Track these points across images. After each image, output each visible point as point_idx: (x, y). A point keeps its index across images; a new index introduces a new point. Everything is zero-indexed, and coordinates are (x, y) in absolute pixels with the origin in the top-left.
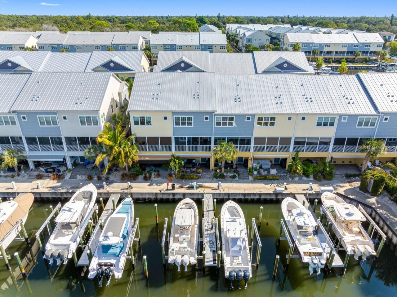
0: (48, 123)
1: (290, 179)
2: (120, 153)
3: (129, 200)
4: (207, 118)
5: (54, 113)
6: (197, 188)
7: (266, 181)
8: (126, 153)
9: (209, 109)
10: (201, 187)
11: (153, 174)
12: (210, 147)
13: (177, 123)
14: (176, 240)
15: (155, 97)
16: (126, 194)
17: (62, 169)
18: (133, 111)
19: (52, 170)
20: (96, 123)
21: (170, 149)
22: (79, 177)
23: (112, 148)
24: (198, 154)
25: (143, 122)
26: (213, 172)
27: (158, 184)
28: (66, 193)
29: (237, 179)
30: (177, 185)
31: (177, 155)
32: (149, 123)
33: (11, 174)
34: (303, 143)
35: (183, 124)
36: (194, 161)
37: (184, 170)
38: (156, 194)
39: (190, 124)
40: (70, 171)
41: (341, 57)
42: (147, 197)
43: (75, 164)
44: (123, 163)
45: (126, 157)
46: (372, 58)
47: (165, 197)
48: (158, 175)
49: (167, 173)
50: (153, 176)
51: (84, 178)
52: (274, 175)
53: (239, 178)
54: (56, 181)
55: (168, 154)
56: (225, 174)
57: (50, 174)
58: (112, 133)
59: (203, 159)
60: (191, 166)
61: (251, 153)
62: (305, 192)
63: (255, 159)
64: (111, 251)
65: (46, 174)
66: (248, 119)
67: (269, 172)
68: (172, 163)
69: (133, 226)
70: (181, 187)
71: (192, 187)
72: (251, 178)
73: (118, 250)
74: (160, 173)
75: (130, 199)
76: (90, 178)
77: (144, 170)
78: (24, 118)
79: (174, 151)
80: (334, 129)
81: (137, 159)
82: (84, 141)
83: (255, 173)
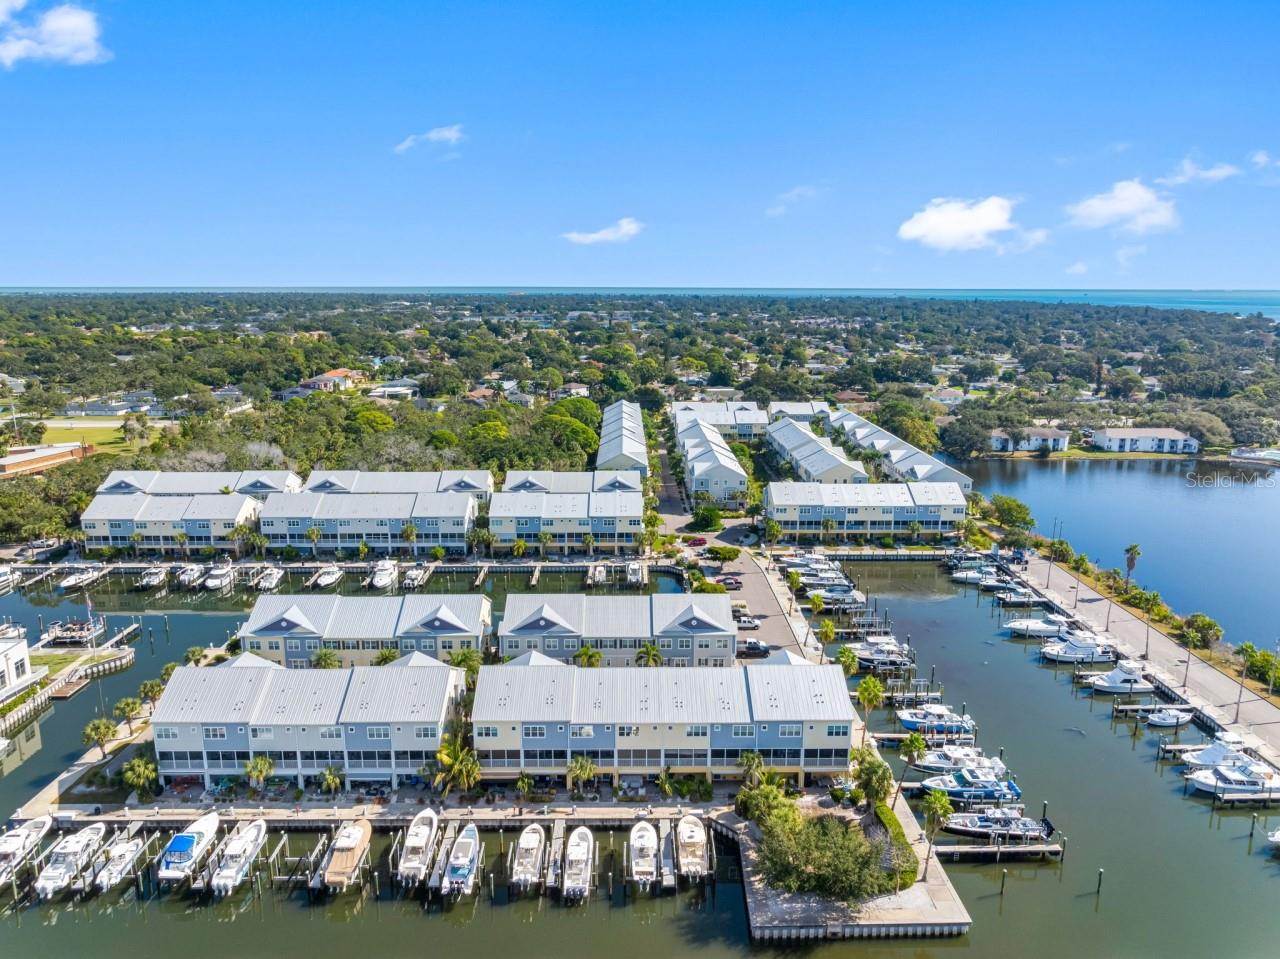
0: (379, 735)
1: (661, 801)
2: (461, 771)
3: (471, 826)
4: (561, 728)
5: (388, 724)
6: (548, 813)
7: (631, 804)
8: (468, 772)
9: (564, 719)
10: (553, 811)
11: (497, 796)
12: (566, 762)
13: (527, 734)
14: (521, 864)
15: (502, 703)
16: (467, 821)
17: (386, 790)
18: (476, 722)
19: (375, 792)
20: (433, 735)
21: (518, 765)
22: (407, 801)
23: (451, 766)
24: (552, 770)
25: (487, 732)
26: (570, 793)
27: (503, 808)
28: (397, 820)
29: (598, 801)
30: (525, 810)
31: (526, 772)
32: (495, 735)
33: (325, 797)
34: (675, 756)
35: (534, 734)
36: (548, 778)
37: (535, 790)
38: (501, 820)
39: (542, 734)
40: (395, 792)
41: (885, 531)
42: (490, 824)
43: (401, 784)
44: (464, 783)
45: (468, 776)
46: (947, 535)
47: (512, 824)
48: (503, 798)
49: (514, 794)
50: (497, 798)
51: (414, 801)
52: (642, 796)
53: (601, 800)
54: (379, 807)
55: (516, 770)
56: (584, 795)
57: (373, 797)
58: (452, 748)
59: (560, 776)
60: (543, 785)
61: (615, 768)
62: (671, 817)
63: (620, 776)
64: (460, 872)
65: (367, 797)
66: (608, 728)
67: (637, 792)
68: (520, 783)
69: (479, 852)
70: (531, 812)
71: (542, 813)
72: (615, 800)
73: (467, 871)
74: (506, 794)
75: (473, 825)
76: (421, 802)
77: (486, 790)
78: (352, 730)
79: (523, 767)
80: (708, 738)
81: (479, 778)
82: (416, 755)
83: (621, 793)
